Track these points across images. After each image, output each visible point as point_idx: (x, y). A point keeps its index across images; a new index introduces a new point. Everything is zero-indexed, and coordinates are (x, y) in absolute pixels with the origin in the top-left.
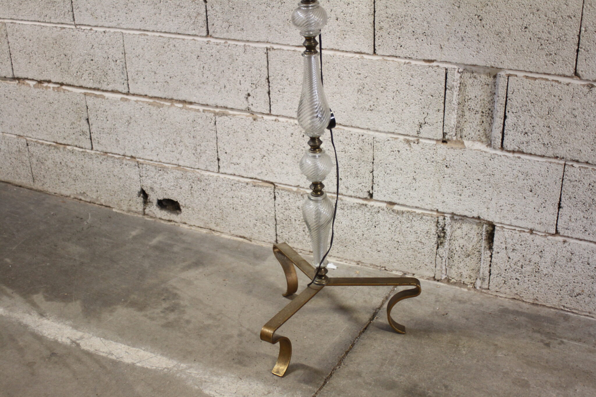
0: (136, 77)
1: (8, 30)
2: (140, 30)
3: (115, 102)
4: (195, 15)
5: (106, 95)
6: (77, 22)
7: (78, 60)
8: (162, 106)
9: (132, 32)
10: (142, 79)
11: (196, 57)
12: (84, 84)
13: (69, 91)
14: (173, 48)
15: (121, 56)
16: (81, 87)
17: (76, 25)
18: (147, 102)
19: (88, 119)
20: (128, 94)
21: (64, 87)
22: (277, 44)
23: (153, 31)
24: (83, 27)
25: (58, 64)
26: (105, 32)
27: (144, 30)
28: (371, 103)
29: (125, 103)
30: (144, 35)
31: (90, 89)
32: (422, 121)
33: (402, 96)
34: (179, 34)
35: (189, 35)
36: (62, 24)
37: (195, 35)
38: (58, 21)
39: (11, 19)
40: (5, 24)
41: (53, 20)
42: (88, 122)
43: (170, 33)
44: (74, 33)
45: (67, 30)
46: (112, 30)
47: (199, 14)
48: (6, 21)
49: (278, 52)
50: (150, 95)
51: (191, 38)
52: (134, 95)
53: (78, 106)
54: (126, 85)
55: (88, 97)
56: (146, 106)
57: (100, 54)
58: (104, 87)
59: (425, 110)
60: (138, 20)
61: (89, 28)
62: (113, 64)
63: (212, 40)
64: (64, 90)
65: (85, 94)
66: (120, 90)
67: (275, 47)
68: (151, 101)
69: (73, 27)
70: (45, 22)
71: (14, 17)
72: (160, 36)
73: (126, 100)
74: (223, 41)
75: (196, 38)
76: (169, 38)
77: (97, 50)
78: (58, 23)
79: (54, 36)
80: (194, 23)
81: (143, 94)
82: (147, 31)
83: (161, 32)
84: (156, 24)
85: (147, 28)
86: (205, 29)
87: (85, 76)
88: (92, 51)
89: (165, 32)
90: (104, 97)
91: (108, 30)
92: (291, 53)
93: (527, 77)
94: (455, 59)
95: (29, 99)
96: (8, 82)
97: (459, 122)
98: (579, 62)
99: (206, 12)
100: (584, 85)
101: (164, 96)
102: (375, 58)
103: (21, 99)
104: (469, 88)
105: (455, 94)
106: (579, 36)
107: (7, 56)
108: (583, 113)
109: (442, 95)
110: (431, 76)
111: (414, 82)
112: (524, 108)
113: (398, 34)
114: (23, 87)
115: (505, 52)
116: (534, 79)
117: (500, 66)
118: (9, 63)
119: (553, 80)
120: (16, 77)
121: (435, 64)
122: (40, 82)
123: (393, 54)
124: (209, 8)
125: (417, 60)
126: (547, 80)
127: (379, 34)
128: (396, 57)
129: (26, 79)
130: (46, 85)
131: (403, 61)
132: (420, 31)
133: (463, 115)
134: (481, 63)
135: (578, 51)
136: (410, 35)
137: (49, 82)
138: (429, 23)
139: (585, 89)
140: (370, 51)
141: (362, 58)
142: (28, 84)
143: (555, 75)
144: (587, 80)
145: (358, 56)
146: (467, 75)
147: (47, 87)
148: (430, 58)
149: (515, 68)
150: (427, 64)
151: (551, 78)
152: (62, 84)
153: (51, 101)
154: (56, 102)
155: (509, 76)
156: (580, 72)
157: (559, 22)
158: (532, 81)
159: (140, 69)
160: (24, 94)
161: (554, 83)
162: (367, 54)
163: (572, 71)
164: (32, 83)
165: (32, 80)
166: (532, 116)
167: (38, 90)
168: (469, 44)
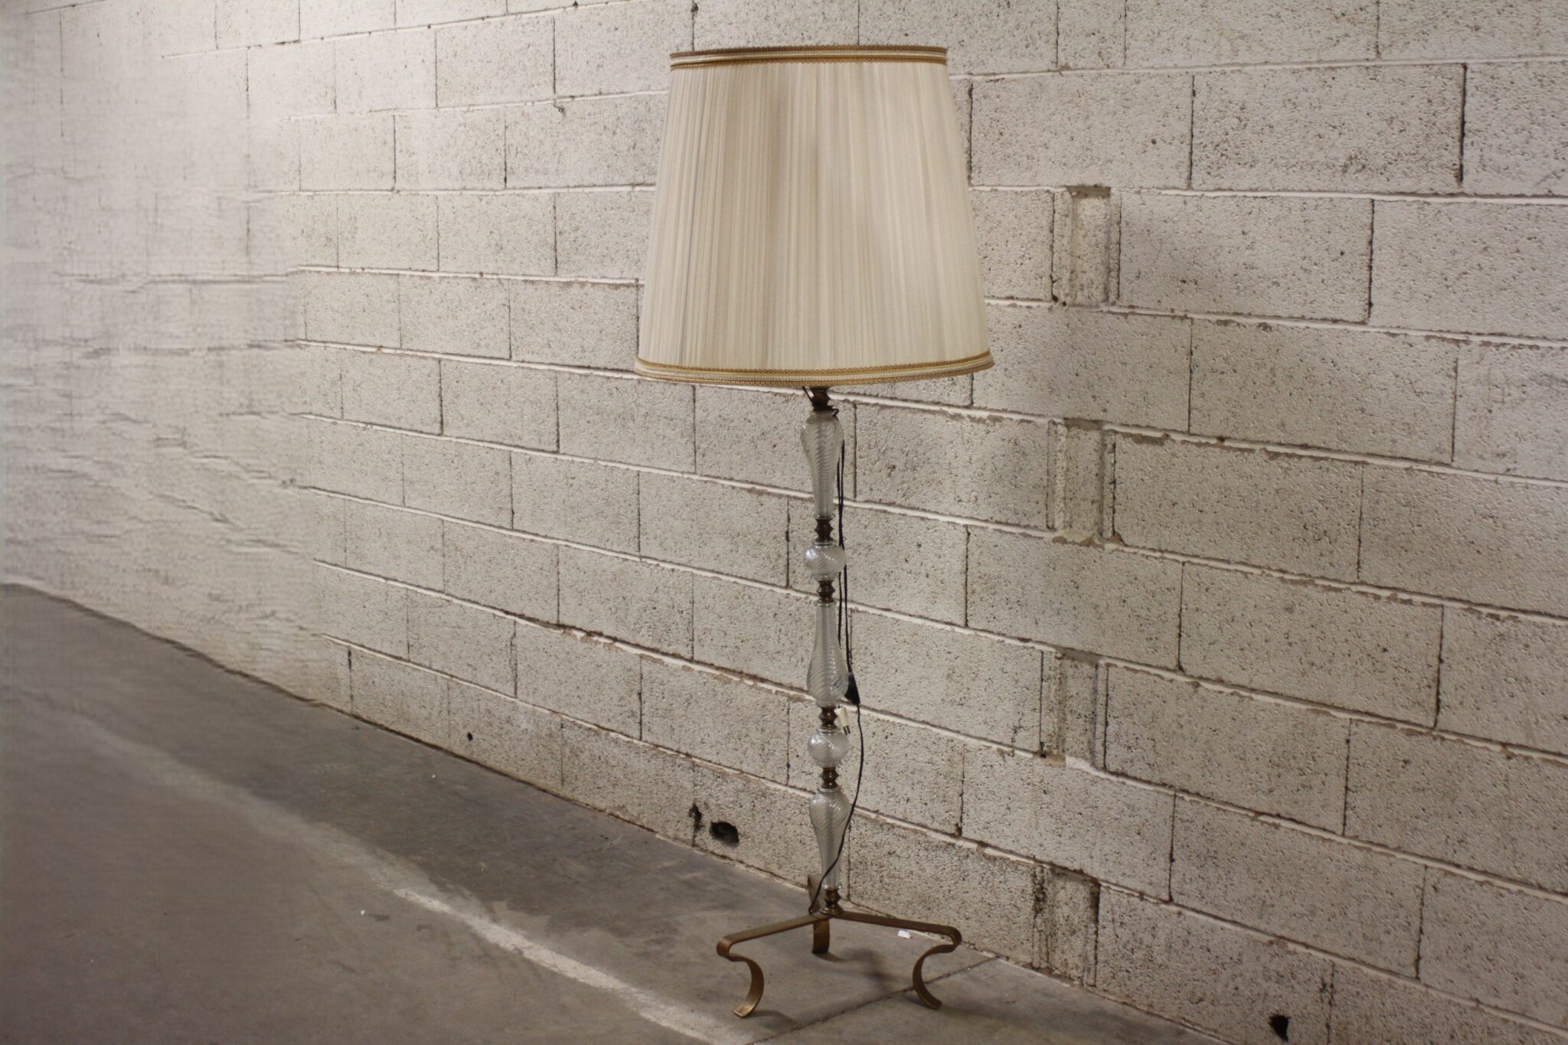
0: (703, 637)
1: (561, 555)
2: (713, 571)
3: (676, 670)
4: (775, 557)
5: (667, 660)
6: (642, 554)
7: (638, 606)
8: (729, 681)
9: (704, 574)
10: (709, 641)
11: (772, 615)
12: (641, 642)
13: (622, 650)
14: (748, 601)
15: (689, 605)
16: (637, 646)
17: (641, 557)
18: (713, 675)
19: (640, 694)
20: (691, 660)
21: (618, 644)
22: (863, 604)
23: (728, 575)
24: (649, 561)
25: (614, 609)
26: (673, 570)
27: (718, 573)
28: (961, 695)
29: (686, 674)
30: (718, 579)
31: (648, 649)
32: (1017, 724)
33: (995, 687)
34: (756, 581)
35: (767, 584)
36: (625, 553)
37: (773, 585)
38: (620, 549)
39: (566, 540)
40: (557, 547)
41: (615, 548)
42: (640, 698)
43: (746, 579)
44: (638, 568)
45: (630, 563)
46: (682, 569)
47: (779, 556)
48: (560, 542)
49: (863, 616)
50: (717, 664)
51: (769, 588)
52: (698, 662)
53: (631, 673)
54: (690, 648)
55: (644, 662)
56: (711, 680)
57: (664, 600)
58: (665, 648)
59: (1020, 709)
60: (712, 558)
61: (655, 563)
62: (678, 615)
63: (793, 594)
64: (618, 648)
65: (641, 656)
66: (683, 654)
67: (861, 608)
68: (718, 673)
69: (638, 559)
70: (605, 549)
71: (570, 537)
72: (735, 582)
73: (689, 669)
74: (803, 596)
75: (775, 589)
76: (745, 586)
77: (661, 594)
78: (620, 552)
79: (613, 569)
80: (773, 568)
81: (708, 662)
82: (722, 573)
83: (736, 577)
84: (732, 566)
85: (721, 570)
86: (784, 577)
87: (644, 631)
88: (656, 595)
89: (741, 578)
90: (662, 663)
91: (677, 567)
92: (877, 618)
93: (1128, 669)
94: (1051, 639)
95: (573, 657)
96: (551, 630)
97: (1060, 729)
98: (1182, 652)
99: (788, 553)
100: (1188, 683)
101: (733, 667)
102: (966, 632)
103: (563, 656)
104: (1070, 681)
105: (1054, 687)
106: (1180, 616)
107: (555, 591)
108: (1190, 722)
109: (1038, 687)
110: (1026, 661)
111: (1009, 667)
112: (1126, 711)
113: (991, 601)
114: (568, 640)
115: (1104, 633)
116: (1136, 671)
117: (1099, 652)
118: (555, 602)
119: (1155, 675)
120: (561, 623)
121: (1030, 644)
122: (590, 634)
123: (986, 627)
124: (791, 549)
125: (1011, 637)
126: (1149, 673)
127: (971, 600)
128: (989, 632)
129: (574, 628)
130: (596, 638)
131: (997, 638)
132: (1013, 599)
133: (1065, 720)
134: (1078, 646)
135: (1180, 636)
136: (1003, 603)
137: (600, 634)
138: (1023, 588)
139: (1191, 689)
140: (962, 622)
141: (953, 631)
142: (575, 636)
143: (1157, 667)
144: (1191, 676)
145: (948, 628)
146: (1067, 662)
147: (597, 642)
148: (1025, 636)
149: (1115, 655)
150: (1021, 644)
151: (1153, 671)
152: (615, 640)
153: (600, 663)
154: (605, 665)
155: (1108, 665)
156: (1183, 666)
157: (1158, 597)
158: (1133, 674)
159: (708, 627)
160: (567, 649)
161: (1156, 678)
162: (959, 626)
163: (1175, 663)
164: (579, 634)
165: (580, 630)
166: (1134, 723)
167: (586, 645)
168: (1066, 619)
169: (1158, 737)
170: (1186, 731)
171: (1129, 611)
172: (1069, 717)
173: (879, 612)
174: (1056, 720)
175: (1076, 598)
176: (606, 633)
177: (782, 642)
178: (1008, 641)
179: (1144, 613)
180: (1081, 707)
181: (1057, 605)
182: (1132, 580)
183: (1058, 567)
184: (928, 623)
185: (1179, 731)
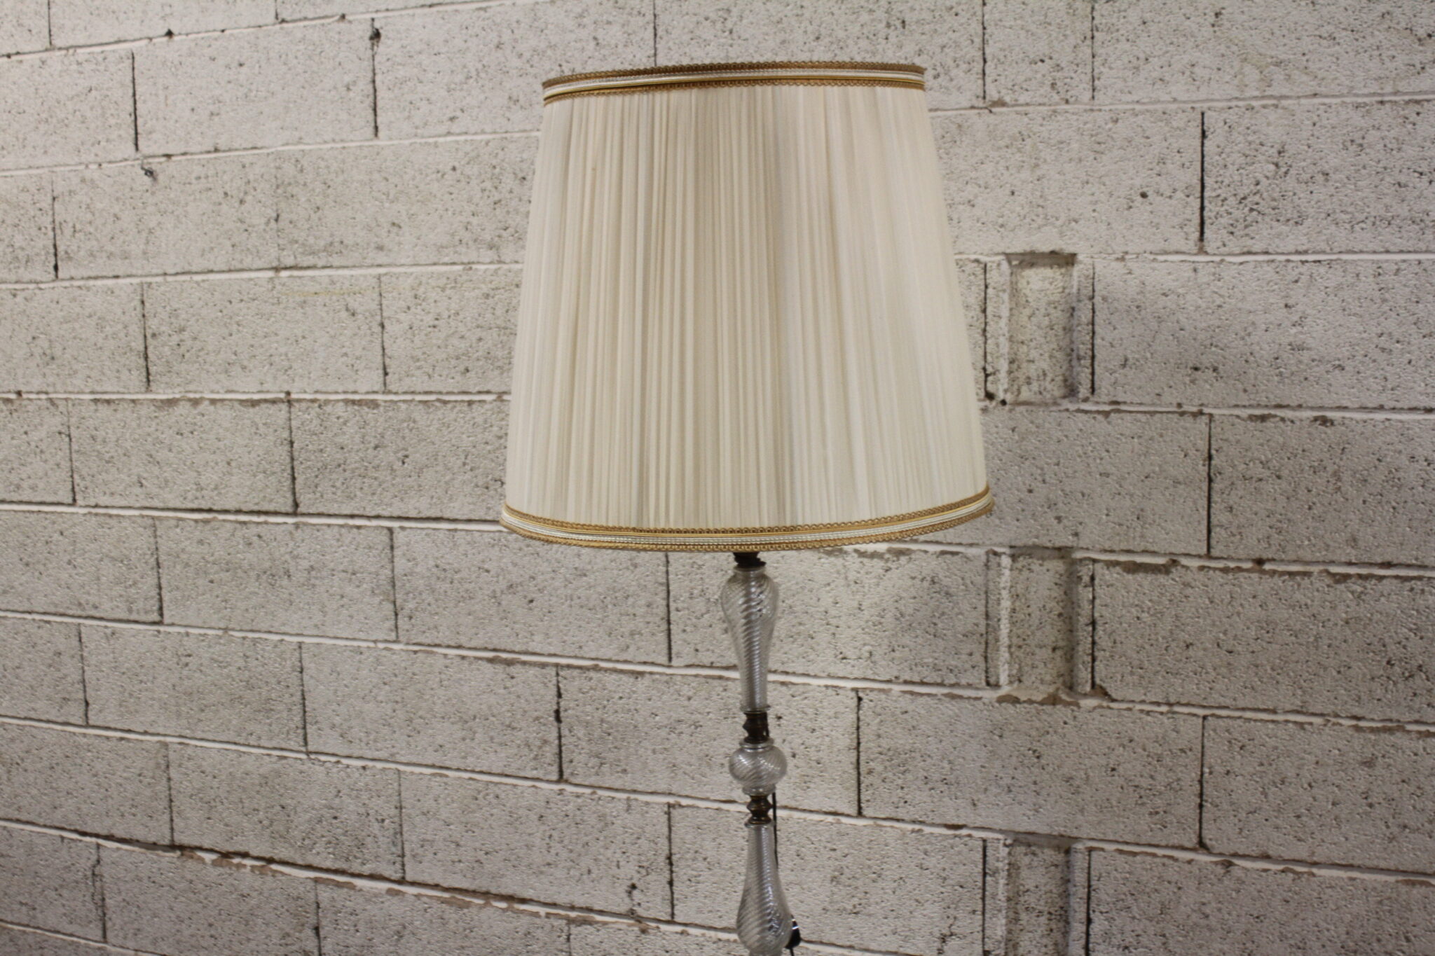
0: (420, 851)
1: (172, 756)
2: (433, 766)
3: (376, 896)
4: (538, 743)
5: (359, 882)
6: (311, 748)
7: (307, 816)
8: (468, 905)
9: (417, 770)
10: (431, 856)
11: (536, 817)
12: (316, 862)
13: (283, 874)
14: (495, 801)
15: (394, 812)
16: (309, 867)
17: (308, 753)
18: (439, 898)
19: (317, 929)
20: (402, 881)
21: (274, 867)
22: (687, 797)
23: (458, 770)
24: (323, 758)
25: (266, 822)
26: (364, 768)
27: (441, 768)
28: (856, 901)
29: (395, 900)
30: (441, 775)
31: (328, 871)
32: (946, 931)
33: (910, 888)
34: (507, 776)
35: (526, 778)
36: (282, 749)
37: (538, 779)
38: (274, 744)
39: (181, 736)
40: (166, 745)
41: (263, 743)
42: (318, 934)
43: (490, 774)
44: (305, 768)
45: (290, 761)
46: (379, 765)
47: (545, 742)
48: (168, 739)
49: (688, 811)
50: (446, 885)
51: (530, 783)
52: (413, 884)
53: (300, 902)
54: (398, 866)
55: (321, 887)
56: (435, 904)
57: (352, 807)
58: (356, 867)
59: (951, 912)
60: (430, 749)
61: (334, 759)
62: (376, 825)
63: (569, 788)
64: (276, 871)
65: (316, 880)
66: (386, 874)
67: (684, 802)
68: (447, 895)
69: (303, 756)
70: (249, 745)
71: (187, 733)
72: (471, 779)
73: (398, 893)
74: (588, 791)
75: (538, 784)
76: (488, 783)
77: (347, 800)
78: (275, 749)
79: (261, 771)
80: (535, 758)
81: (431, 882)
82: (447, 768)
83: (473, 771)
84: (465, 758)
85: (448, 764)
86: (555, 768)
87: (319, 847)
88: (337, 801)
89: (481, 772)
90: (352, 887)
91: (370, 764)
92: (712, 813)
93: (1121, 852)
94: (1001, 823)
95: (201, 886)
96: (160, 852)
97: (1010, 932)
98: (1205, 825)
99: (560, 737)
100: (1216, 863)
101: (472, 887)
102: (860, 822)
103: (183, 885)
104: (1024, 873)
105: (1002, 882)
106: (1201, 782)
107: (165, 803)
108: (1219, 910)
109: (980, 884)
110: (959, 853)
111: (931, 862)
112: (1120, 904)
113: (900, 782)
114: (190, 864)
115: (1082, 811)
116: (1134, 854)
117: (1075, 833)
118: (166, 817)
119: (1164, 856)
120: (177, 843)
121: (964, 832)
122: (226, 855)
123: (893, 815)
124: (565, 732)
125: (933, 825)
126: (1154, 855)
127: (866, 781)
128: (898, 820)
129: (201, 849)
130: (236, 860)
131: (910, 827)
132: (936, 776)
133: (1017, 920)
134: (1044, 830)
135: (1201, 806)
136: (920, 783)
137: (245, 855)
138: (950, 762)
139: (1220, 870)
140: (854, 811)
141: (839, 822)
142: (202, 860)
143: (1167, 847)
144: (1221, 854)
145: (830, 818)
146: (1021, 849)
147: (239, 866)
148: (956, 821)
149: (1101, 836)
150: (951, 832)
151: (1160, 852)
152: (271, 861)
153: (245, 892)
154: (254, 894)
155: (1090, 850)
156: (1207, 842)
157: (1167, 760)
158: (1131, 858)
159: (429, 837)
160: (189, 876)
161: (1165, 860)
162: (848, 816)
163: (1195, 840)
164: (209, 857)
165: (211, 851)
166: (1134, 918)
167: (221, 870)
168: (1021, 798)
169: (1171, 930)
170: (1213, 921)
171: (1121, 781)
172: (1024, 916)
173: (716, 805)
174: (1004, 921)
175: (1036, 770)
176: (254, 853)
177: (553, 851)
178: (927, 830)
179: (1145, 783)
180: (1042, 902)
181: (1007, 781)
182: (1126, 742)
183: (1006, 734)
184: (796, 815)
185: (1203, 922)
